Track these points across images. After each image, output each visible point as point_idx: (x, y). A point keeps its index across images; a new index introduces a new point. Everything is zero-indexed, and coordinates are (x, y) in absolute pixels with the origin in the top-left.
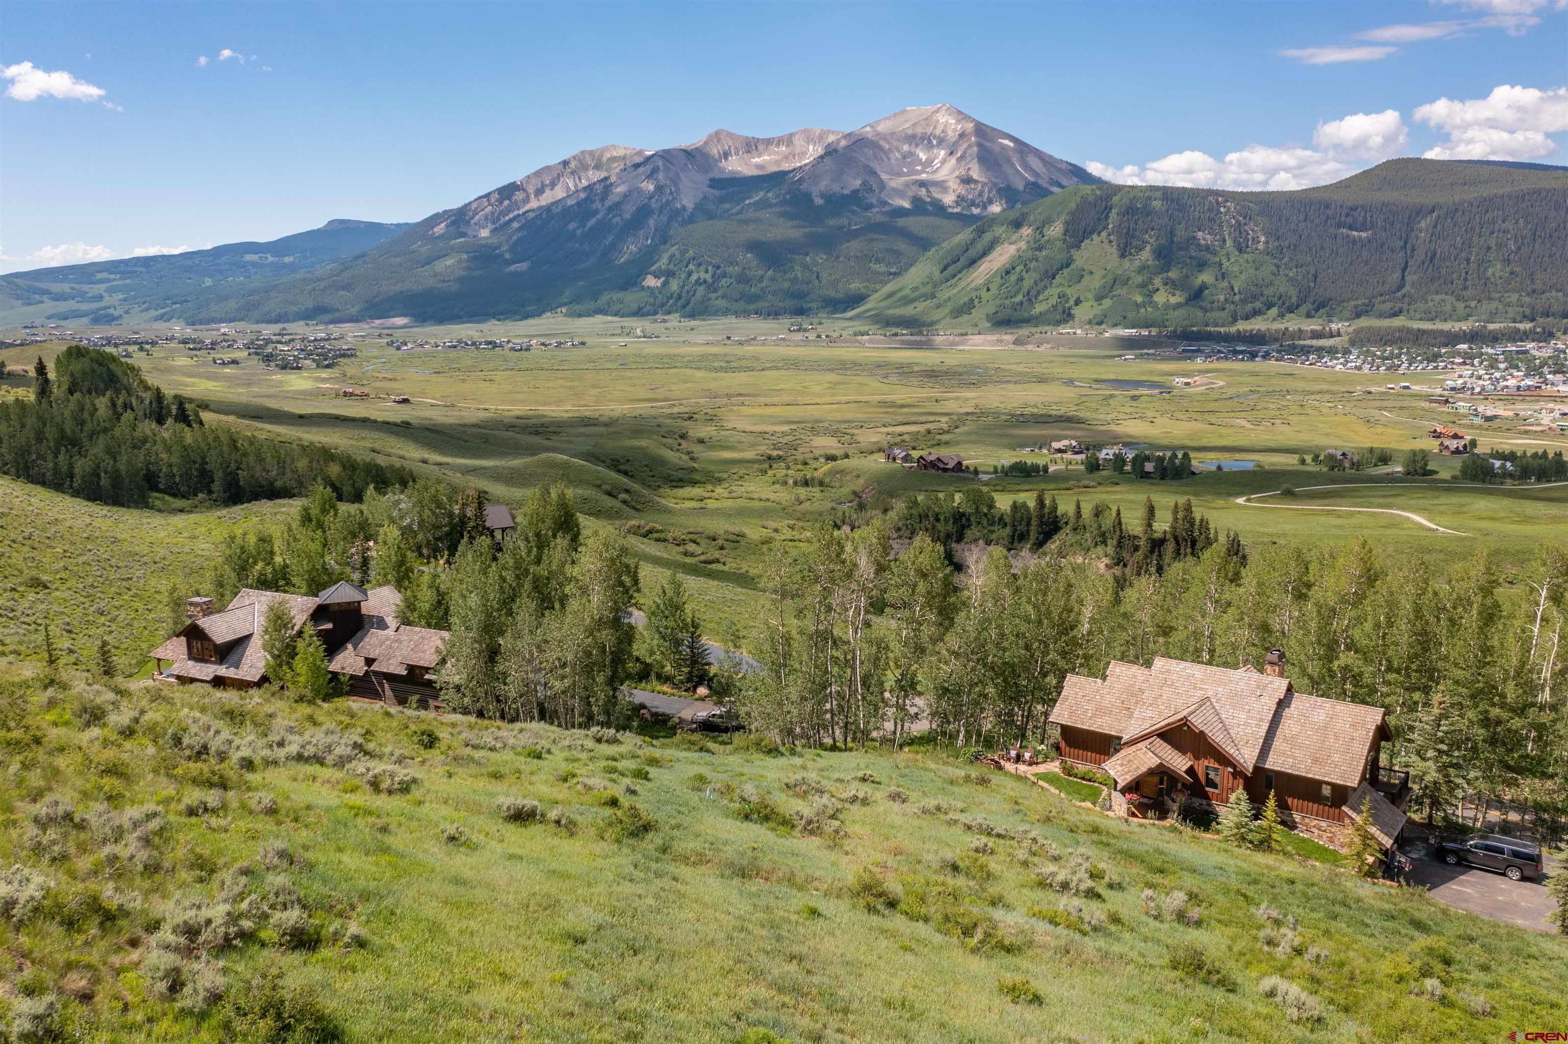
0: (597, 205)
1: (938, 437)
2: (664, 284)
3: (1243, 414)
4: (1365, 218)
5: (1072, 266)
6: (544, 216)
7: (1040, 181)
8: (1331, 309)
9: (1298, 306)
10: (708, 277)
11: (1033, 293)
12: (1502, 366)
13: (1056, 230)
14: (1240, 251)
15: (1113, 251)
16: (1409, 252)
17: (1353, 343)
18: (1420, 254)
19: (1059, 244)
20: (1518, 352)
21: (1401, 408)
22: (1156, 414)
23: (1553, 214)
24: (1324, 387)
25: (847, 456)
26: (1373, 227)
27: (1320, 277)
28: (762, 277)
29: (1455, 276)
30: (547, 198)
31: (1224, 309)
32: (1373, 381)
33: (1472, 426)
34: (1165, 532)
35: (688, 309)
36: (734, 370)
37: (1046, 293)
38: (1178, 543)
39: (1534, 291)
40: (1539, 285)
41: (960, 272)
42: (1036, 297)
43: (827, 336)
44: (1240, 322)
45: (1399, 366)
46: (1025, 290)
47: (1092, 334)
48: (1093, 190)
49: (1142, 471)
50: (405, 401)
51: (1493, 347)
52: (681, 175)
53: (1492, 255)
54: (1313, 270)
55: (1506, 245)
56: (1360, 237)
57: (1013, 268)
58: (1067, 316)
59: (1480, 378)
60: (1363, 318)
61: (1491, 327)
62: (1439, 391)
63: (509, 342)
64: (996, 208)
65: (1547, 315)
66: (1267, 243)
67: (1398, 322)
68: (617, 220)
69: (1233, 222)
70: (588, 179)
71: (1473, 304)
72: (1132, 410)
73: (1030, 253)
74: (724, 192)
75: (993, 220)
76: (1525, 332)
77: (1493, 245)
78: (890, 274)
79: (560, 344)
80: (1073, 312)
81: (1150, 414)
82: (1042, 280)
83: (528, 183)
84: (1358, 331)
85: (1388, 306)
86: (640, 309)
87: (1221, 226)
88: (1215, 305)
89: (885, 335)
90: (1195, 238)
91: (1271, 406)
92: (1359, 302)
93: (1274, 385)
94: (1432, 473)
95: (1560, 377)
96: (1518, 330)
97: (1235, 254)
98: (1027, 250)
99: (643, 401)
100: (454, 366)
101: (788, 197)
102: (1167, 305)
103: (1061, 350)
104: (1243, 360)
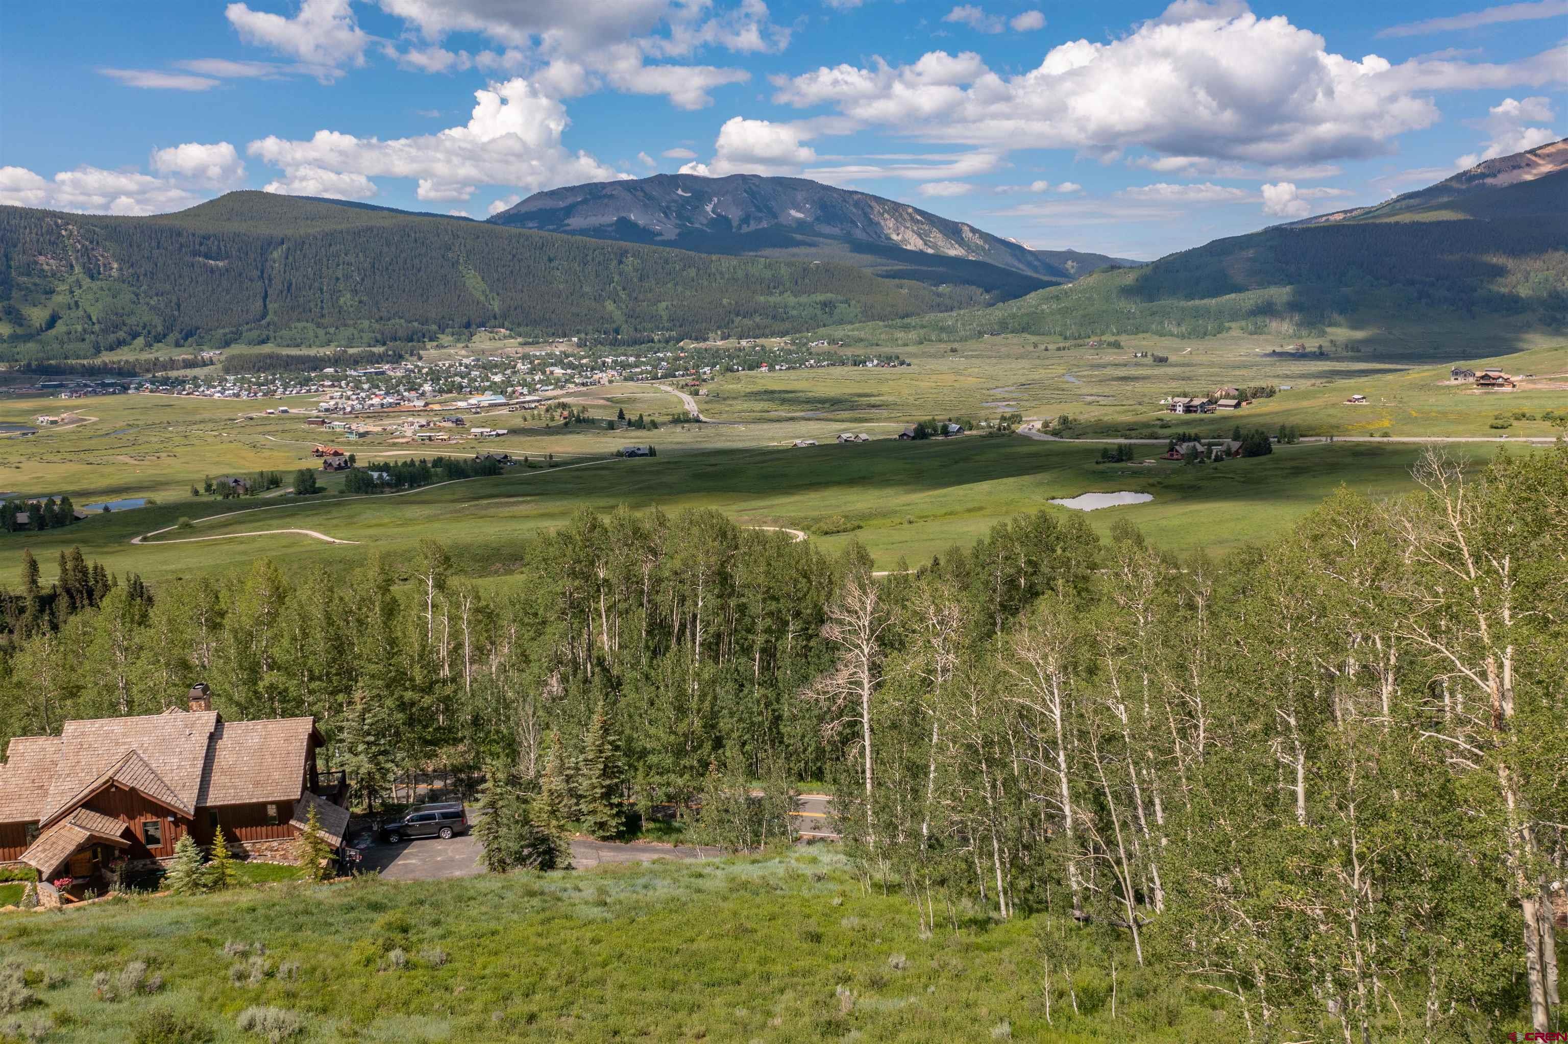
3: (123, 450)
4: (219, 247)
8: (200, 337)
9: (165, 336)
12: (366, 386)
14: (92, 278)
16: (266, 282)
17: (227, 371)
18: (277, 283)
20: (376, 373)
21: (283, 431)
22: (23, 459)
23: (385, 249)
24: (206, 415)
26: (228, 256)
27: (183, 305)
29: (312, 305)
31: (83, 340)
32: (252, 407)
33: (349, 443)
34: (54, 586)
38: (72, 597)
39: (381, 318)
40: (384, 314)
44: (104, 353)
45: (275, 391)
49: (15, 523)
51: (355, 370)
53: (341, 285)
54: (174, 299)
55: (351, 277)
56: (217, 266)
59: (348, 398)
60: (233, 346)
61: (351, 351)
62: (315, 413)
65: (395, 339)
66: (121, 269)
67: (267, 349)
69: (79, 246)
71: (332, 330)
76: (380, 355)
77: (340, 276)
81: (14, 459)
84: (231, 359)
85: (255, 334)
87: (64, 249)
88: (73, 336)
90: (36, 263)
91: (154, 439)
92: (227, 330)
93: (153, 417)
94: (322, 490)
95: (413, 394)
96: (374, 354)
97: (86, 282)
102: (14, 336)
104: (114, 393)
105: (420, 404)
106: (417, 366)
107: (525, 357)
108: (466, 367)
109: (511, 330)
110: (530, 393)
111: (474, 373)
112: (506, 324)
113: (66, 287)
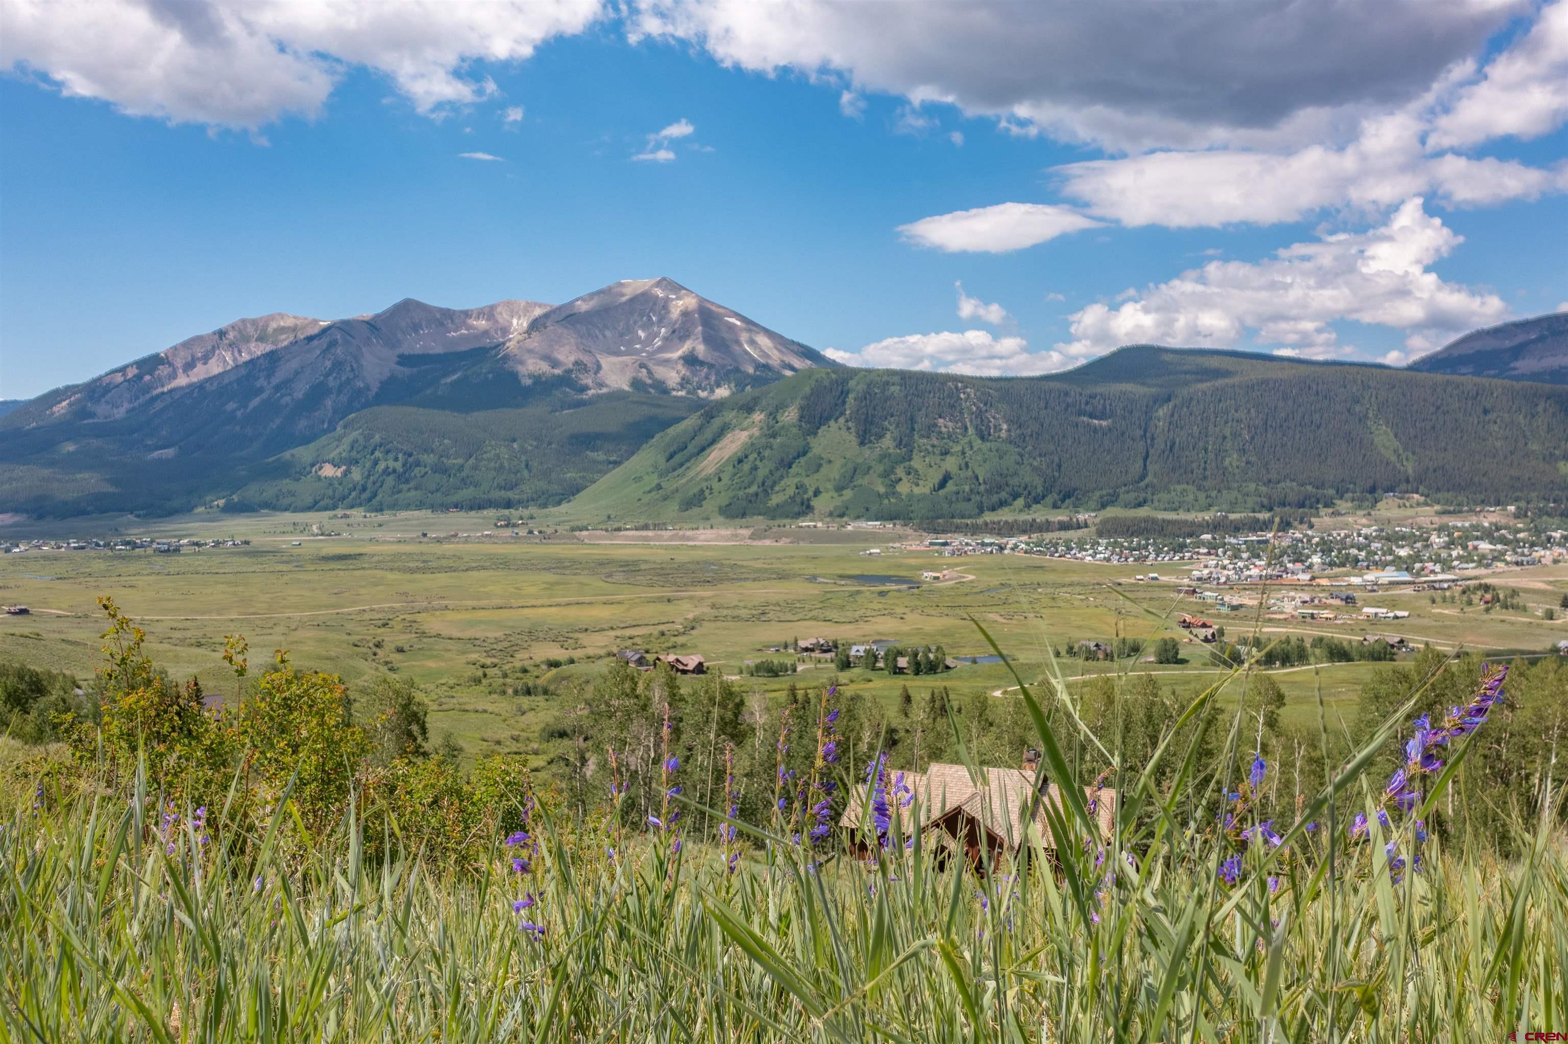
0: (261, 382)
1: (673, 639)
2: (345, 474)
3: (995, 609)
4: (1104, 407)
5: (809, 455)
6: (195, 395)
7: (771, 364)
8: (1077, 499)
9: (1044, 497)
10: (398, 466)
11: (769, 483)
12: (1245, 555)
13: (790, 416)
14: (982, 438)
15: (852, 439)
16: (1149, 441)
17: (1100, 534)
18: (1160, 444)
19: (795, 430)
20: (1259, 542)
21: (1151, 599)
22: (907, 610)
23: (1281, 404)
24: (1075, 578)
25: (572, 661)
26: (1112, 415)
27: (1064, 466)
28: (462, 466)
29: (1194, 465)
30: (199, 373)
31: (970, 500)
32: (1120, 571)
33: (1219, 616)
35: (374, 502)
36: (433, 570)
37: (782, 483)
39: (1270, 481)
40: (1274, 476)
41: (688, 460)
42: (772, 488)
43: (540, 532)
44: (987, 513)
45: (1147, 557)
46: (760, 480)
47: (834, 527)
48: (828, 374)
49: (896, 667)
50: (23, 612)
51: (1235, 537)
52: (364, 350)
53: (1228, 445)
54: (1056, 459)
55: (1240, 435)
56: (1101, 426)
57: (746, 457)
58: (806, 509)
59: (1224, 568)
60: (1108, 508)
61: (1232, 516)
62: (1186, 581)
63: (152, 542)
64: (722, 392)
65: (1283, 504)
66: (1009, 430)
67: (1143, 512)
68: (287, 399)
69: (974, 409)
70: (250, 352)
71: (1213, 494)
72: (880, 606)
73: (764, 440)
74: (415, 370)
75: (721, 405)
76: (1264, 522)
77: (1228, 434)
78: (610, 463)
79: (217, 544)
80: (812, 503)
81: (899, 610)
82: (777, 469)
83: (174, 355)
84: (1105, 522)
85: (1132, 495)
86: (316, 503)
87: (961, 413)
88: (960, 496)
89: (607, 530)
90: (936, 425)
91: (1023, 599)
92: (1104, 492)
93: (1026, 578)
94: (1183, 661)
95: (1299, 566)
96: (1257, 520)
97: (978, 443)
98: (760, 437)
99: (327, 607)
100: (84, 570)
101: (490, 376)
102: (911, 496)
103: (802, 544)
104: (991, 552)
105: (1305, 577)
106: (1306, 535)
107: (1440, 529)
108: (1366, 538)
109: (1427, 496)
110: (1443, 571)
111: (1375, 545)
112: (1421, 488)
113: (959, 448)
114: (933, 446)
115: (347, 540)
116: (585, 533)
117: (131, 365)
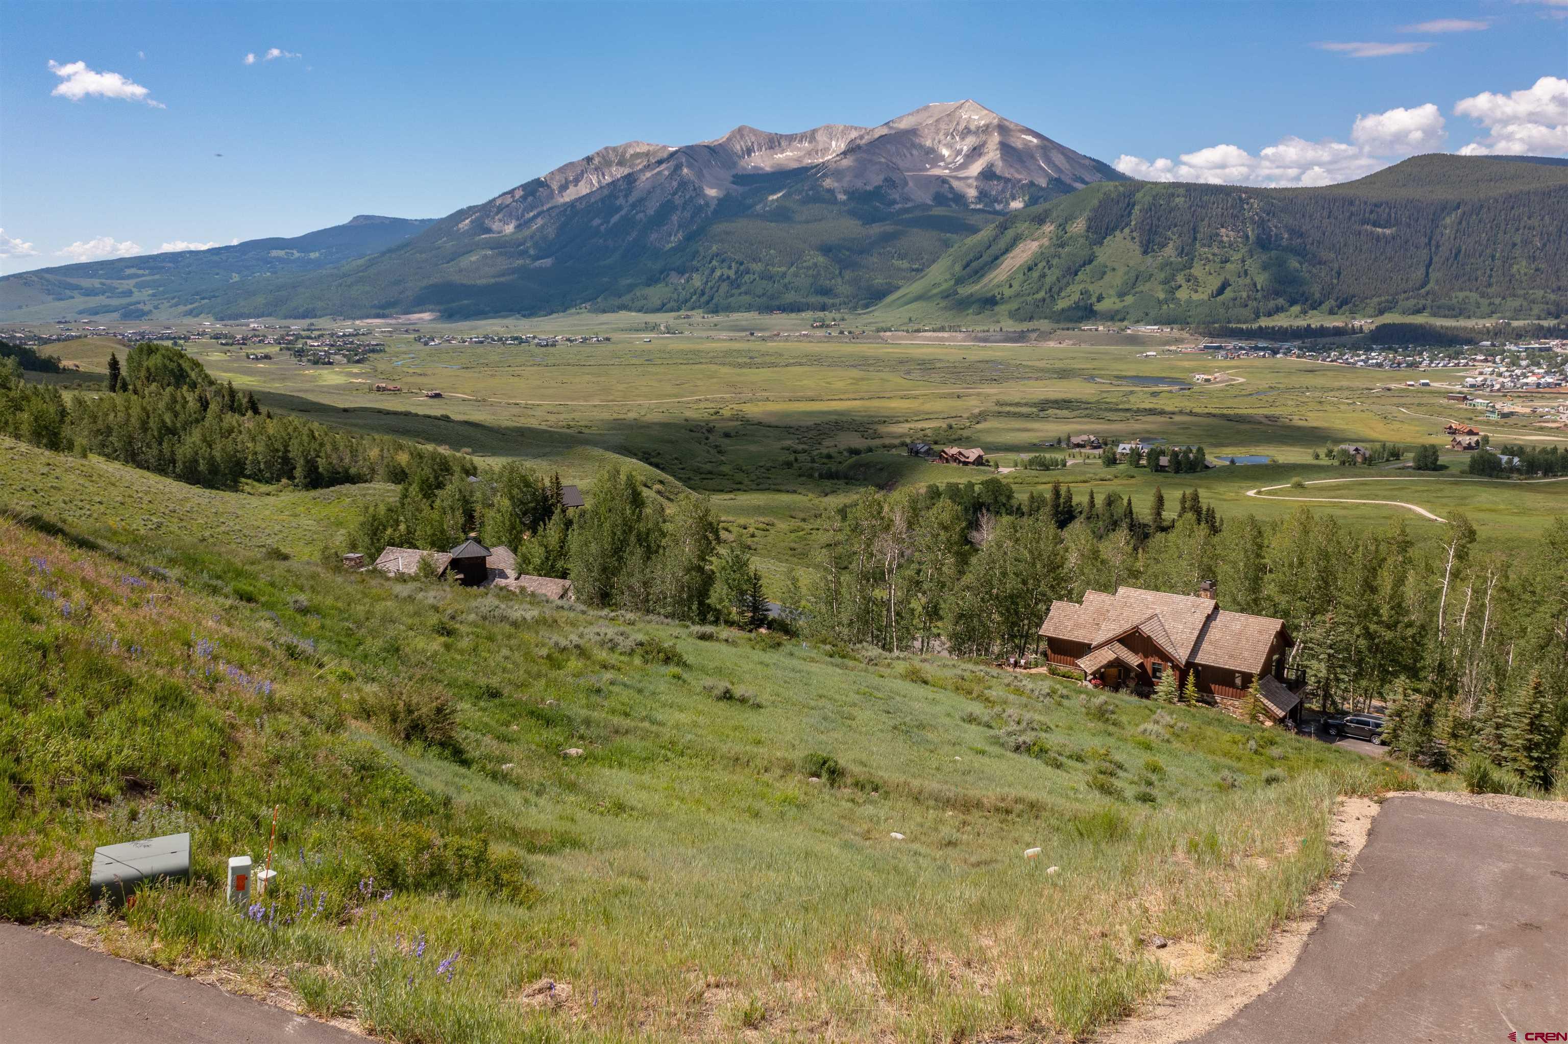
0: (620, 201)
1: (960, 432)
2: (688, 280)
3: (1262, 411)
4: (1389, 215)
5: (1094, 263)
6: (568, 212)
7: (1063, 177)
8: (1355, 305)
9: (1320, 304)
10: (732, 273)
11: (1055, 289)
13: (1078, 226)
14: (1263, 247)
15: (1136, 248)
16: (1433, 249)
17: (1375, 340)
18: (1444, 251)
19: (1082, 240)
20: (1540, 350)
21: (1419, 405)
24: (1345, 383)
25: (870, 450)
26: (1397, 223)
27: (1344, 273)
28: (785, 273)
29: (1479, 273)
30: (570, 195)
31: (1246, 306)
32: (1393, 378)
33: (1488, 423)
35: (711, 305)
36: (758, 366)
37: (1068, 289)
39: (1559, 288)
41: (983, 268)
42: (1058, 294)
43: (850, 332)
44: (1263, 318)
45: (1421, 363)
46: (1047, 287)
47: (1114, 331)
48: (1116, 187)
49: (1158, 465)
50: (438, 396)
51: (1516, 344)
52: (705, 171)
53: (1517, 252)
54: (1336, 267)
55: (1531, 242)
56: (1384, 234)
57: (1036, 265)
58: (1089, 313)
59: (1500, 375)
60: (1386, 315)
61: (1515, 324)
62: (1458, 388)
63: (534, 338)
64: (1017, 205)
66: (1290, 239)
67: (1421, 319)
68: (641, 215)
69: (1256, 218)
70: (611, 175)
71: (1498, 301)
72: (1154, 404)
73: (1053, 249)
74: (747, 188)
75: (1015, 217)
76: (1549, 329)
77: (1518, 242)
78: (913, 270)
79: (585, 339)
80: (1095, 309)
81: (1169, 410)
82: (1064, 276)
83: (552, 179)
84: (1380, 328)
85: (1411, 303)
86: (664, 305)
87: (1244, 223)
88: (1238, 302)
89: (907, 331)
90: (1217, 235)
91: (1290, 403)
92: (1383, 299)
93: (1294, 381)
94: (1442, 468)
96: (1541, 328)
97: (1258, 251)
98: (1049, 247)
99: (669, 396)
100: (482, 361)
101: (811, 193)
102: (1189, 301)
103: (1083, 346)
104: (1264, 356)
113: (1240, 256)
114: (1214, 255)
115: (688, 338)
116: (888, 334)
117: (518, 188)
